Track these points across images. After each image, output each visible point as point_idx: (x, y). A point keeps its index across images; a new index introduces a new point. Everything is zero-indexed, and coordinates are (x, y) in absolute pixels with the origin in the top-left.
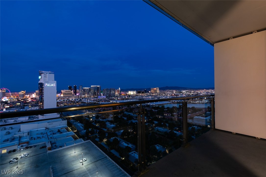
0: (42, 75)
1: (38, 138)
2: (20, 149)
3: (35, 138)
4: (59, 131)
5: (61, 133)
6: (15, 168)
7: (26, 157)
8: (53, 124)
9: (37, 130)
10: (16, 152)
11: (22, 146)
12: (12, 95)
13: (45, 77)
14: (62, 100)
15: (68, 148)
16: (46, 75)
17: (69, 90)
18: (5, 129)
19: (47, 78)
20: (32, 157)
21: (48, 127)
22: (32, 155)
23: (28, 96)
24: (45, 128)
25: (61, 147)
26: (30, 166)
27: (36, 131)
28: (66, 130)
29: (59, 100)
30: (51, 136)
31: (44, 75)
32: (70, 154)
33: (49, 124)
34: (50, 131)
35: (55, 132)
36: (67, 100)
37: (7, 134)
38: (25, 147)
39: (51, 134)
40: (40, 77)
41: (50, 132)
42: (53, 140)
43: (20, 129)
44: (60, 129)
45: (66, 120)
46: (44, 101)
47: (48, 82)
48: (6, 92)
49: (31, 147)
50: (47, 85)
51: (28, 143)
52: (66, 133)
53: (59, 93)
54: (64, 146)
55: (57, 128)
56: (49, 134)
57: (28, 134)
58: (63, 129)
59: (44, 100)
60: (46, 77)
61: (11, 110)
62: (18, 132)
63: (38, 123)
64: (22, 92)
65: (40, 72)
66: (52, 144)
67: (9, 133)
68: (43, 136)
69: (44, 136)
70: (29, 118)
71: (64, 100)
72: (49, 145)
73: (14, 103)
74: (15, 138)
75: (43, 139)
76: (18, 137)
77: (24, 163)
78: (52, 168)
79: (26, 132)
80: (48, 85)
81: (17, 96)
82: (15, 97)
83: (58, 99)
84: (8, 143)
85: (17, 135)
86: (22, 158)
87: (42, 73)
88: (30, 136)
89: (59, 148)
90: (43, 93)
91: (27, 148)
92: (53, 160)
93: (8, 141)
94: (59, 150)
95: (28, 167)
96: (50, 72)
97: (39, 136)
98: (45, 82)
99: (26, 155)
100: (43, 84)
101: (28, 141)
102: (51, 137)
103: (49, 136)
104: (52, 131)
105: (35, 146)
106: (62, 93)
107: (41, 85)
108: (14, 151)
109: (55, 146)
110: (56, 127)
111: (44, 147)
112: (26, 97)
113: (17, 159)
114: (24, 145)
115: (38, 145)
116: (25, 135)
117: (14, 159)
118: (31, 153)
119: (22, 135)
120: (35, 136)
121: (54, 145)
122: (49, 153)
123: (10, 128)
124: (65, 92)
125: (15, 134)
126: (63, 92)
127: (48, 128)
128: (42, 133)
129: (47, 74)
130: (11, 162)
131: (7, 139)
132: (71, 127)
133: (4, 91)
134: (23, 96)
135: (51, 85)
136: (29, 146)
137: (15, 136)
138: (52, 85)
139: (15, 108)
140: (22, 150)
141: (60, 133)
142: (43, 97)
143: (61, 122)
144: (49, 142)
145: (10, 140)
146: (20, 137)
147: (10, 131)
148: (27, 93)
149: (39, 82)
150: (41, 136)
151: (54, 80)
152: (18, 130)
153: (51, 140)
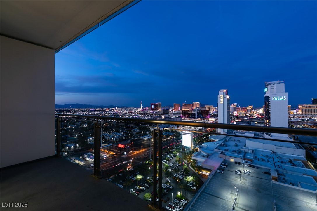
0: (269, 87)
1: (262, 160)
2: (244, 164)
3: (259, 159)
4: (291, 161)
5: (294, 165)
6: (239, 179)
7: (248, 175)
8: (281, 149)
9: (262, 151)
10: (241, 165)
11: (247, 162)
12: (241, 110)
13: (271, 89)
14: (299, 119)
15: (303, 192)
16: (273, 86)
17: (313, 104)
18: (234, 141)
19: (275, 90)
20: (254, 178)
21: (275, 151)
22: (254, 175)
23: (256, 111)
24: (271, 151)
25: (293, 185)
26: (251, 185)
27: (260, 151)
28: (304, 165)
29: (294, 119)
30: (279, 164)
31: (271, 86)
32: (307, 203)
33: (277, 148)
34: (277, 156)
35: (285, 161)
36: (308, 120)
37: (235, 146)
38: (248, 164)
39: (279, 161)
40: (266, 90)
41: (277, 158)
42: (281, 171)
43: (246, 144)
44: (292, 159)
45: (303, 149)
46: (271, 118)
47: (275, 95)
48: (237, 107)
49: (254, 167)
50: (274, 98)
51: (252, 161)
52: (303, 168)
53: (294, 110)
54: (298, 186)
55: (287, 156)
56: (276, 160)
57: (253, 152)
58: (297, 161)
59: (271, 116)
60: (273, 88)
61: (240, 124)
62: (244, 147)
63: (263, 143)
64: (249, 107)
65: (266, 83)
66: (279, 174)
67: (237, 145)
68: (268, 160)
69: (270, 160)
70: (255, 135)
71: (302, 120)
72: (274, 174)
73: (242, 117)
74: (241, 152)
75: (268, 164)
76: (244, 151)
77: (246, 180)
78: (276, 205)
79: (251, 149)
80: (276, 99)
81: (246, 111)
82: (244, 112)
83: (294, 117)
84: (236, 154)
85: (243, 150)
86: (245, 173)
87: (268, 85)
88: (254, 155)
89: (289, 184)
90: (270, 108)
91: (250, 166)
92: (279, 196)
93: (235, 152)
94: (288, 188)
95: (250, 186)
96: (279, 82)
97: (264, 158)
98: (272, 95)
99: (249, 173)
100: (270, 98)
101: (252, 159)
102: (278, 166)
103: (275, 163)
104: (281, 158)
105: (258, 168)
106: (299, 109)
107: (268, 99)
108: (239, 163)
109: (284, 179)
110: (286, 154)
111: (268, 173)
112: (253, 112)
113: (241, 172)
114: (248, 161)
115: (262, 168)
116: (250, 152)
117: (238, 171)
118: (254, 173)
119: (247, 151)
120: (259, 157)
121: (282, 177)
122: (273, 183)
123: (238, 140)
124: (305, 108)
125: (241, 148)
126: (301, 108)
127: (275, 153)
128: (267, 156)
129: (275, 85)
130: (236, 173)
131: (235, 150)
132: (313, 163)
133: (235, 106)
134: (250, 111)
135: (279, 98)
136: (252, 165)
137: (241, 149)
138: (282, 98)
139: (243, 123)
140: (245, 165)
141: (292, 165)
142: (270, 113)
143: (295, 151)
144: (276, 171)
145: (237, 151)
146: (246, 153)
147: (238, 143)
148: (254, 108)
149: (265, 95)
150: (266, 159)
151: (284, 91)
152: (244, 145)
153: (279, 169)
